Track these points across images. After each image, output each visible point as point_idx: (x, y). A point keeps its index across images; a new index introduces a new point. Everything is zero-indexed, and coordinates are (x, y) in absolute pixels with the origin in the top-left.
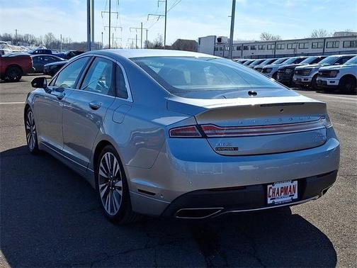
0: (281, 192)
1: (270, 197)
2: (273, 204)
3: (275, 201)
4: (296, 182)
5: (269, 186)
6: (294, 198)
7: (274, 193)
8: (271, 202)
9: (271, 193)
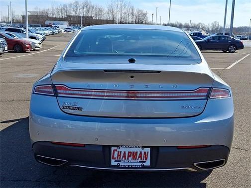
0: (129, 156)
1: (114, 158)
2: (118, 166)
3: (121, 164)
4: (148, 150)
5: (113, 149)
6: (145, 164)
7: (119, 155)
8: (116, 164)
9: (116, 155)
